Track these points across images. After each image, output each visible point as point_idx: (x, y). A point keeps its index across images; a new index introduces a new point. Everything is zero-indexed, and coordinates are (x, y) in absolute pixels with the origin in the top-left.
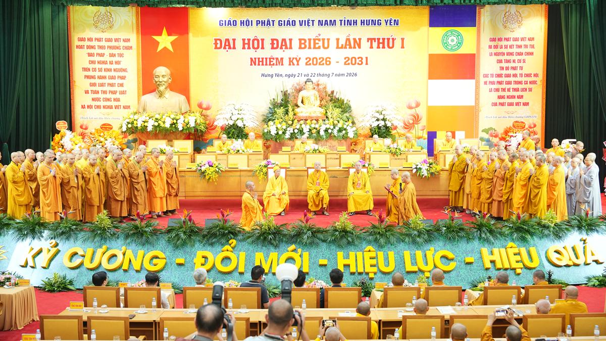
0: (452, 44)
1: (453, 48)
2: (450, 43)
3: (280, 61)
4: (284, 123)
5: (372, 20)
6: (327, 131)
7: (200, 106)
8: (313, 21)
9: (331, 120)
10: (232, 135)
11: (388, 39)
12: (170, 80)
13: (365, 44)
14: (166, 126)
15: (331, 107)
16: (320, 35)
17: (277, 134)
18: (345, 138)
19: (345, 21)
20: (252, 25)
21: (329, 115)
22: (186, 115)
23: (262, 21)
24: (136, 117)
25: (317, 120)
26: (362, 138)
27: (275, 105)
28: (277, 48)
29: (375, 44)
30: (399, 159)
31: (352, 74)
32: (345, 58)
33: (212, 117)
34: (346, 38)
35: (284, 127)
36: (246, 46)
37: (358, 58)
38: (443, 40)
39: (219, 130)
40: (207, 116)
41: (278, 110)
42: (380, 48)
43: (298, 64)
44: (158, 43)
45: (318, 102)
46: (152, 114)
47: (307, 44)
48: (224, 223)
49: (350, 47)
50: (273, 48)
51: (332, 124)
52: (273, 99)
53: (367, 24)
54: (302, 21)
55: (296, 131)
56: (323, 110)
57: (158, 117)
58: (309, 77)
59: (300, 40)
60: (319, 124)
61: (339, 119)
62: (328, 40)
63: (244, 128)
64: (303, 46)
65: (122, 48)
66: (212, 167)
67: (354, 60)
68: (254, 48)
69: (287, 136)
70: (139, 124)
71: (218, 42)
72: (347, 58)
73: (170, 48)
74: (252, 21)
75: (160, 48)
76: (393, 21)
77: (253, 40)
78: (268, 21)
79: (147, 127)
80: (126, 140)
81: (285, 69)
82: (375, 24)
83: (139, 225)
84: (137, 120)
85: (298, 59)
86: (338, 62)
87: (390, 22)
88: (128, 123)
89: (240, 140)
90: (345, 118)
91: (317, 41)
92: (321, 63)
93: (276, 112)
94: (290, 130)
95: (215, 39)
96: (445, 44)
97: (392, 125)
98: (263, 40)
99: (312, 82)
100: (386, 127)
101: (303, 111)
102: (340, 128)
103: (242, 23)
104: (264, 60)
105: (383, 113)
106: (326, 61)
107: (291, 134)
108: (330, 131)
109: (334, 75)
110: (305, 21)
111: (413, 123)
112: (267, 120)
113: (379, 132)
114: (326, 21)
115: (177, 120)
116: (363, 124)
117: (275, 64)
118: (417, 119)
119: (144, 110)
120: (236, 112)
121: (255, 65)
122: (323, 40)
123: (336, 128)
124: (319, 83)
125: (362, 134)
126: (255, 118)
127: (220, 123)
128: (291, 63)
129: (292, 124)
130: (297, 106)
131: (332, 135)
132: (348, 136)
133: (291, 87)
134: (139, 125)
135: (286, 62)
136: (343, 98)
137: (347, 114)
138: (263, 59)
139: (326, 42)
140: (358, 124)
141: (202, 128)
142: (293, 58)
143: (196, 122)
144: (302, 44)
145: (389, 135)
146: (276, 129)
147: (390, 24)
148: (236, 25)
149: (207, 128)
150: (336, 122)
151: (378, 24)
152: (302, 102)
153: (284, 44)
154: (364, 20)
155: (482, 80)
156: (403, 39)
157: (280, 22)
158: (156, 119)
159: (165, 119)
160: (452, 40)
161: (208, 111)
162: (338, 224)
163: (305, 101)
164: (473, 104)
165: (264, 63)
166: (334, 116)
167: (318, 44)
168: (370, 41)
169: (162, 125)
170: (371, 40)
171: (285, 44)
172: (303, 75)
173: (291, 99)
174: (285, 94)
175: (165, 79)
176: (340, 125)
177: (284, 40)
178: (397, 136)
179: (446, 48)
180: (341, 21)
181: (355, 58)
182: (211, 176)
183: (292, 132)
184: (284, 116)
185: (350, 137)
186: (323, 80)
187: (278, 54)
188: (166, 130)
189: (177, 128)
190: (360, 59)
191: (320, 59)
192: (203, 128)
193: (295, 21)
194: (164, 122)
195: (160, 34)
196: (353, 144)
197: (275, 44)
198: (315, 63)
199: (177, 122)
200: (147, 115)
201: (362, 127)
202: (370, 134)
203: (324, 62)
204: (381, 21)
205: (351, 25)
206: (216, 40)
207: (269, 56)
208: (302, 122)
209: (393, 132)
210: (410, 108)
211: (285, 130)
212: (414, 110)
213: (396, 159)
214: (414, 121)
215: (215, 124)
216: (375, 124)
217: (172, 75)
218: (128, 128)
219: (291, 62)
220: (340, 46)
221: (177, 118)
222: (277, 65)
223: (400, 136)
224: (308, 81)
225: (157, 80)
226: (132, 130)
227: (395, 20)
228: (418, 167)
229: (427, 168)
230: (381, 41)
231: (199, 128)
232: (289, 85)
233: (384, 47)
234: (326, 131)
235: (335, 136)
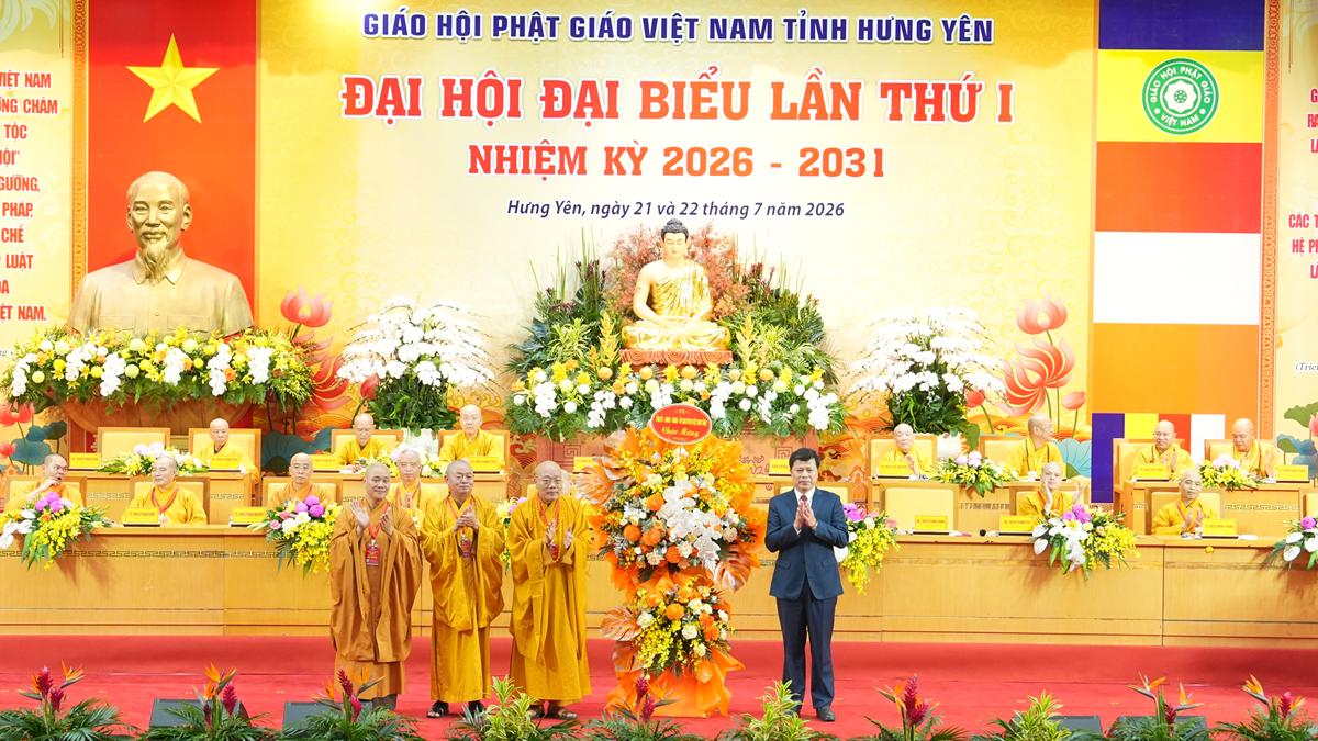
0: (1180, 108)
1: (1183, 123)
2: (1173, 104)
3: (575, 160)
4: (584, 376)
5: (900, 23)
6: (737, 405)
7: (290, 311)
8: (692, 22)
9: (751, 367)
10: (401, 413)
11: (955, 89)
12: (186, 220)
13: (873, 105)
14: (167, 379)
15: (749, 319)
16: (715, 70)
17: (560, 410)
18: (799, 427)
19: (803, 22)
20: (477, 33)
21: (744, 349)
22: (239, 343)
23: (514, 19)
24: (62, 346)
25: (701, 367)
26: (861, 433)
27: (555, 311)
28: (564, 112)
29: (908, 105)
30: (988, 506)
31: (827, 209)
32: (803, 153)
33: (330, 351)
34: (806, 81)
35: (585, 389)
36: (457, 105)
37: (850, 152)
38: (1146, 94)
39: (354, 395)
40: (315, 347)
41: (564, 330)
42: (924, 118)
43: (637, 171)
44: (147, 91)
45: (706, 305)
46: (121, 338)
47: (670, 100)
48: (349, 716)
49: (822, 115)
50: (549, 113)
51: (754, 381)
52: (548, 291)
53: (880, 36)
54: (655, 20)
55: (626, 403)
56: (720, 333)
57: (138, 345)
58: (676, 216)
59: (646, 86)
60: (708, 378)
61: (777, 364)
62: (745, 87)
63: (444, 389)
64: (655, 107)
65: (20, 106)
66: (322, 520)
67: (833, 157)
68: (483, 111)
69: (595, 419)
70: (73, 371)
71: (360, 89)
72: (810, 153)
73: (190, 107)
74: (478, 19)
75: (155, 108)
76: (971, 27)
77: (483, 85)
78: (536, 20)
79: (99, 380)
80: (26, 427)
81: (594, 186)
82: (908, 37)
83: (46, 721)
84: (64, 358)
85: (637, 153)
86: (778, 165)
87: (963, 30)
88: (34, 367)
89: (426, 433)
90: (799, 361)
91: (705, 93)
92: (720, 168)
93: (555, 336)
94: (604, 401)
95: (347, 80)
96: (1154, 109)
97: (967, 386)
98: (515, 85)
99: (686, 232)
100: (943, 392)
101: (650, 334)
102: (780, 396)
103: (444, 25)
104: (520, 153)
105: (933, 344)
106: (737, 162)
107: (609, 412)
108: (745, 405)
109: (764, 209)
110: (664, 21)
111: (1041, 384)
112: (524, 363)
113: (918, 412)
114: (738, 22)
115: (206, 359)
116: (862, 382)
117: (557, 168)
118: (1054, 369)
119: (92, 323)
120: (413, 334)
121: (487, 170)
122: (728, 87)
123: (768, 393)
124: (710, 236)
125: (861, 418)
126: (481, 353)
127: (358, 370)
128: (614, 168)
129: (614, 377)
130: (633, 317)
131: (754, 418)
132: (811, 422)
133: (609, 248)
134: (71, 376)
135: (595, 160)
136: (793, 291)
137: (809, 349)
138: (513, 149)
139: (736, 93)
140: (847, 384)
141: (296, 387)
142: (621, 150)
143: (272, 365)
144: (654, 99)
145: (953, 423)
146: (554, 395)
147: (962, 38)
148: (422, 32)
149: (312, 390)
150: (767, 374)
151: (919, 37)
152: (650, 302)
153: (588, 99)
154: (870, 22)
155: (1286, 235)
156: (1006, 90)
157: (578, 24)
158: (134, 354)
159: (163, 355)
160: (1181, 95)
161: (316, 329)
162: (759, 725)
163: (662, 300)
164: (1252, 318)
165: (520, 166)
166: (762, 353)
167: (708, 100)
168: (890, 93)
169: (153, 375)
170: (894, 90)
171: (593, 101)
172: (654, 209)
173: (611, 289)
174: (590, 273)
175: (169, 216)
176: (781, 385)
177: (589, 86)
178: (983, 428)
179: (1158, 120)
180: (790, 22)
181: (838, 152)
182: (316, 552)
183: (612, 405)
184: (585, 351)
185: (817, 428)
186: (722, 227)
187: (567, 132)
188: (165, 392)
189: (205, 389)
190: (855, 156)
191: (714, 152)
192: (298, 388)
193: (628, 21)
194: (160, 367)
195: (157, 61)
196: (826, 453)
197: (557, 103)
198: (696, 166)
199: (205, 367)
200: (100, 339)
201: (859, 395)
202: (889, 418)
203: (729, 163)
204: (928, 23)
205: (823, 36)
206: (351, 83)
207: (534, 142)
208: (647, 371)
209: (971, 414)
210: (1031, 328)
211: (588, 399)
212: (1043, 336)
213: (977, 506)
214: (1043, 375)
215: (342, 373)
216: (906, 383)
217: (192, 201)
218: (31, 386)
219: (612, 162)
220: (785, 109)
221: (209, 350)
222: (562, 171)
223: (994, 427)
224: (673, 227)
225: (139, 217)
226: (47, 392)
227: (979, 24)
228: (1052, 532)
229: (1085, 536)
230: (930, 94)
231: (283, 389)
232: (604, 241)
233: (938, 116)
234: (732, 403)
235: (763, 424)
